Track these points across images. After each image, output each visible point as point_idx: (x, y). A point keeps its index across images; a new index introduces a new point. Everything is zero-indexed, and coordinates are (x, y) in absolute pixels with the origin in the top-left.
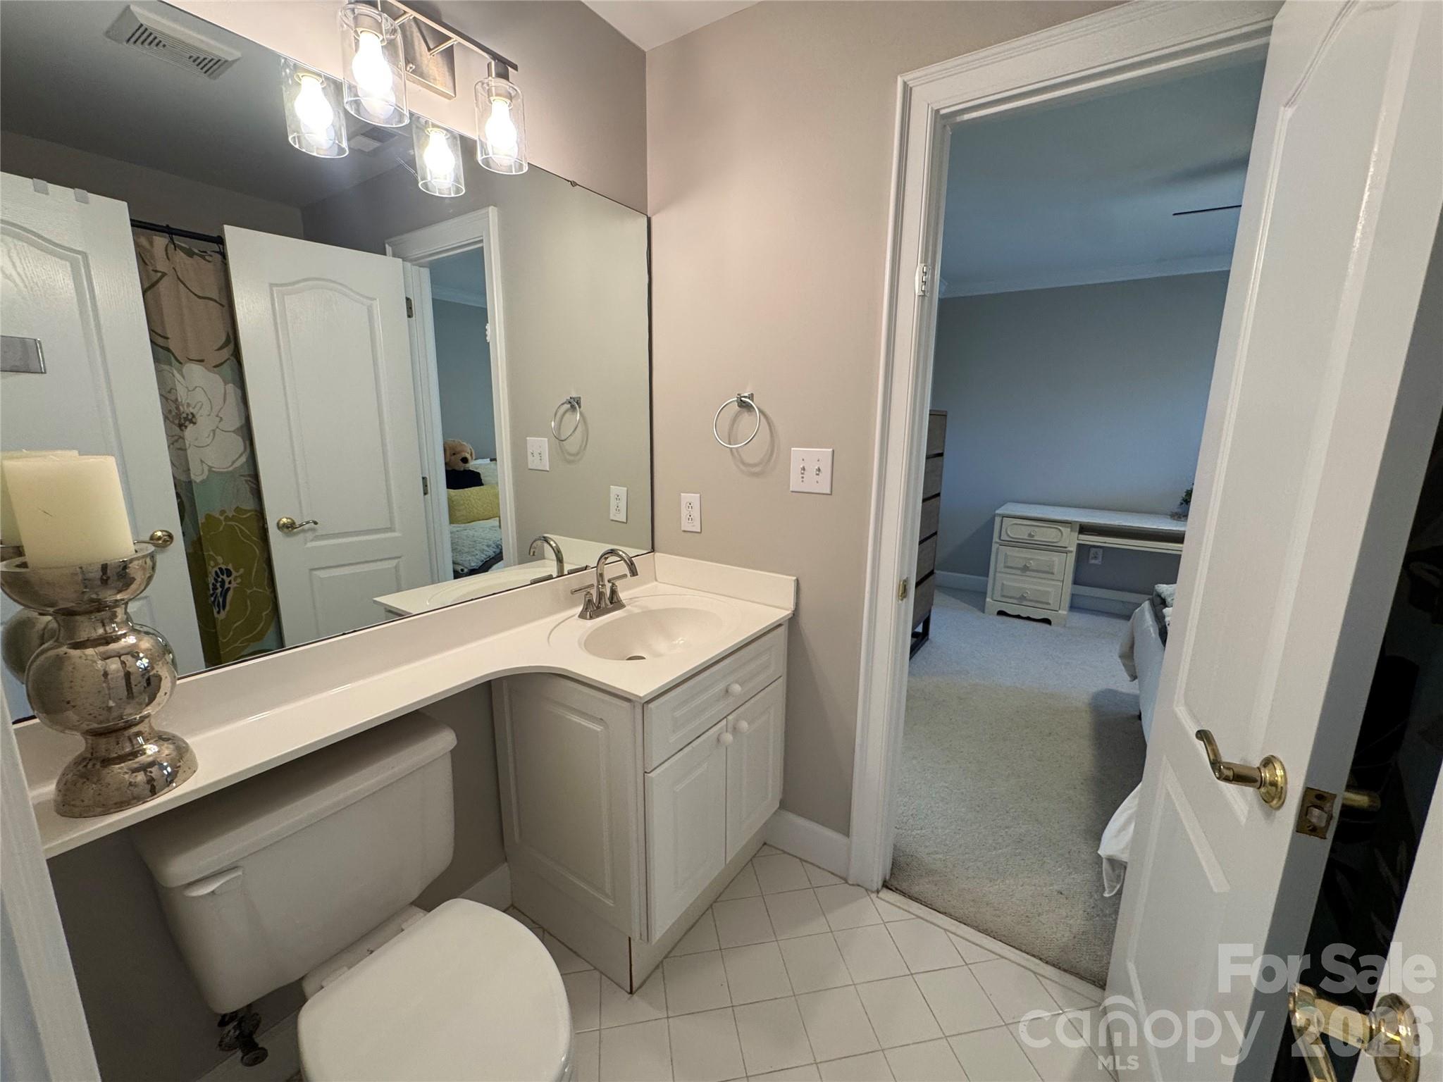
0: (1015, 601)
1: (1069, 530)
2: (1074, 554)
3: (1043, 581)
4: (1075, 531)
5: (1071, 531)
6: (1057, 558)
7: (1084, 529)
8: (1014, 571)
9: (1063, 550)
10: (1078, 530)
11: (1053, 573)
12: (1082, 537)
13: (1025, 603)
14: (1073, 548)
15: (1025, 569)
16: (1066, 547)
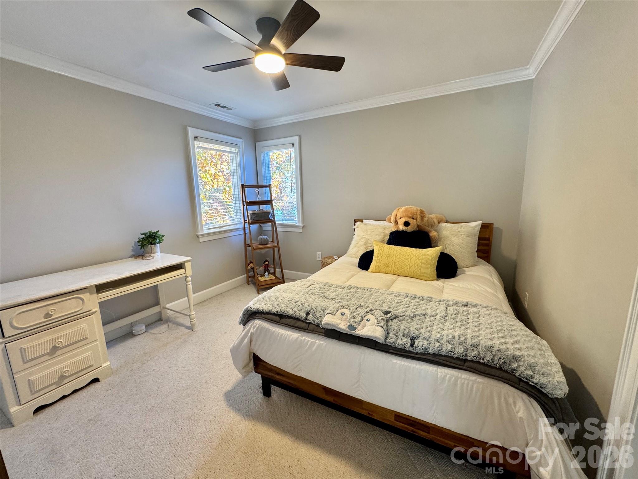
0: (54, 387)
1: (88, 294)
2: (99, 313)
3: (75, 352)
4: (94, 293)
5: (90, 294)
6: (83, 324)
7: (100, 288)
8: (43, 359)
9: (89, 314)
10: (96, 291)
11: (86, 338)
12: (101, 295)
13: (65, 381)
14: (97, 309)
15: (55, 349)
16: (90, 311)
